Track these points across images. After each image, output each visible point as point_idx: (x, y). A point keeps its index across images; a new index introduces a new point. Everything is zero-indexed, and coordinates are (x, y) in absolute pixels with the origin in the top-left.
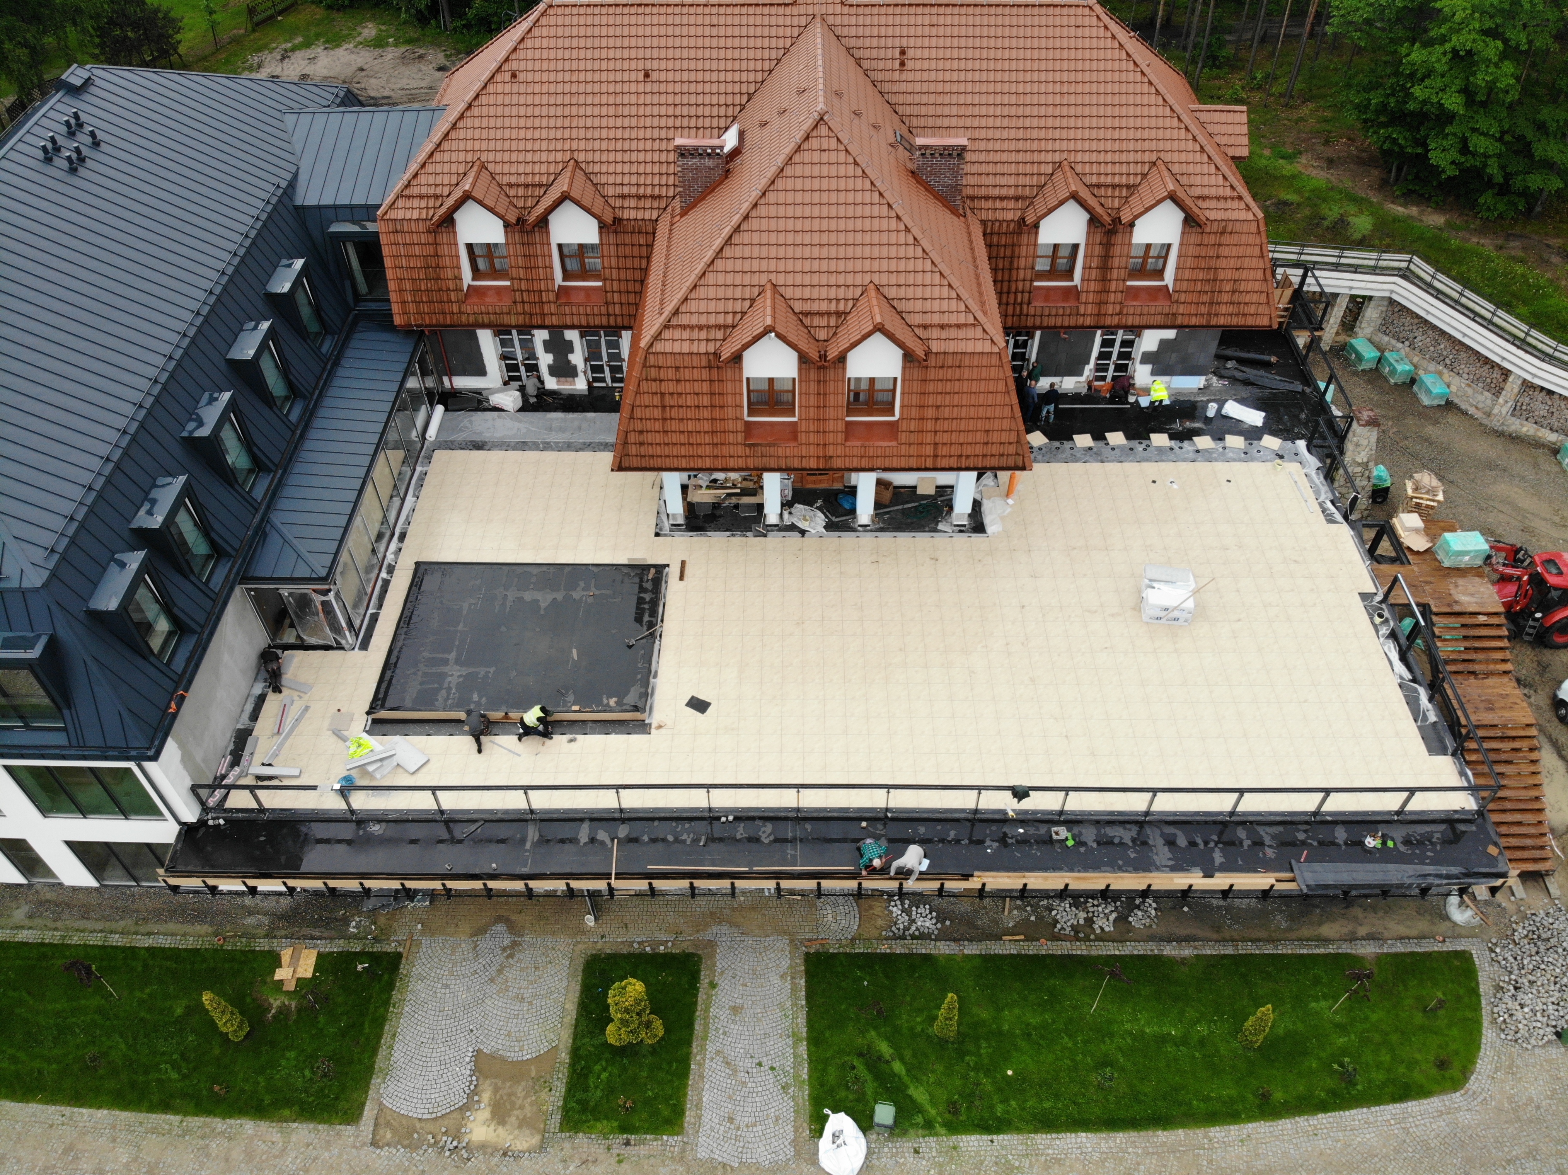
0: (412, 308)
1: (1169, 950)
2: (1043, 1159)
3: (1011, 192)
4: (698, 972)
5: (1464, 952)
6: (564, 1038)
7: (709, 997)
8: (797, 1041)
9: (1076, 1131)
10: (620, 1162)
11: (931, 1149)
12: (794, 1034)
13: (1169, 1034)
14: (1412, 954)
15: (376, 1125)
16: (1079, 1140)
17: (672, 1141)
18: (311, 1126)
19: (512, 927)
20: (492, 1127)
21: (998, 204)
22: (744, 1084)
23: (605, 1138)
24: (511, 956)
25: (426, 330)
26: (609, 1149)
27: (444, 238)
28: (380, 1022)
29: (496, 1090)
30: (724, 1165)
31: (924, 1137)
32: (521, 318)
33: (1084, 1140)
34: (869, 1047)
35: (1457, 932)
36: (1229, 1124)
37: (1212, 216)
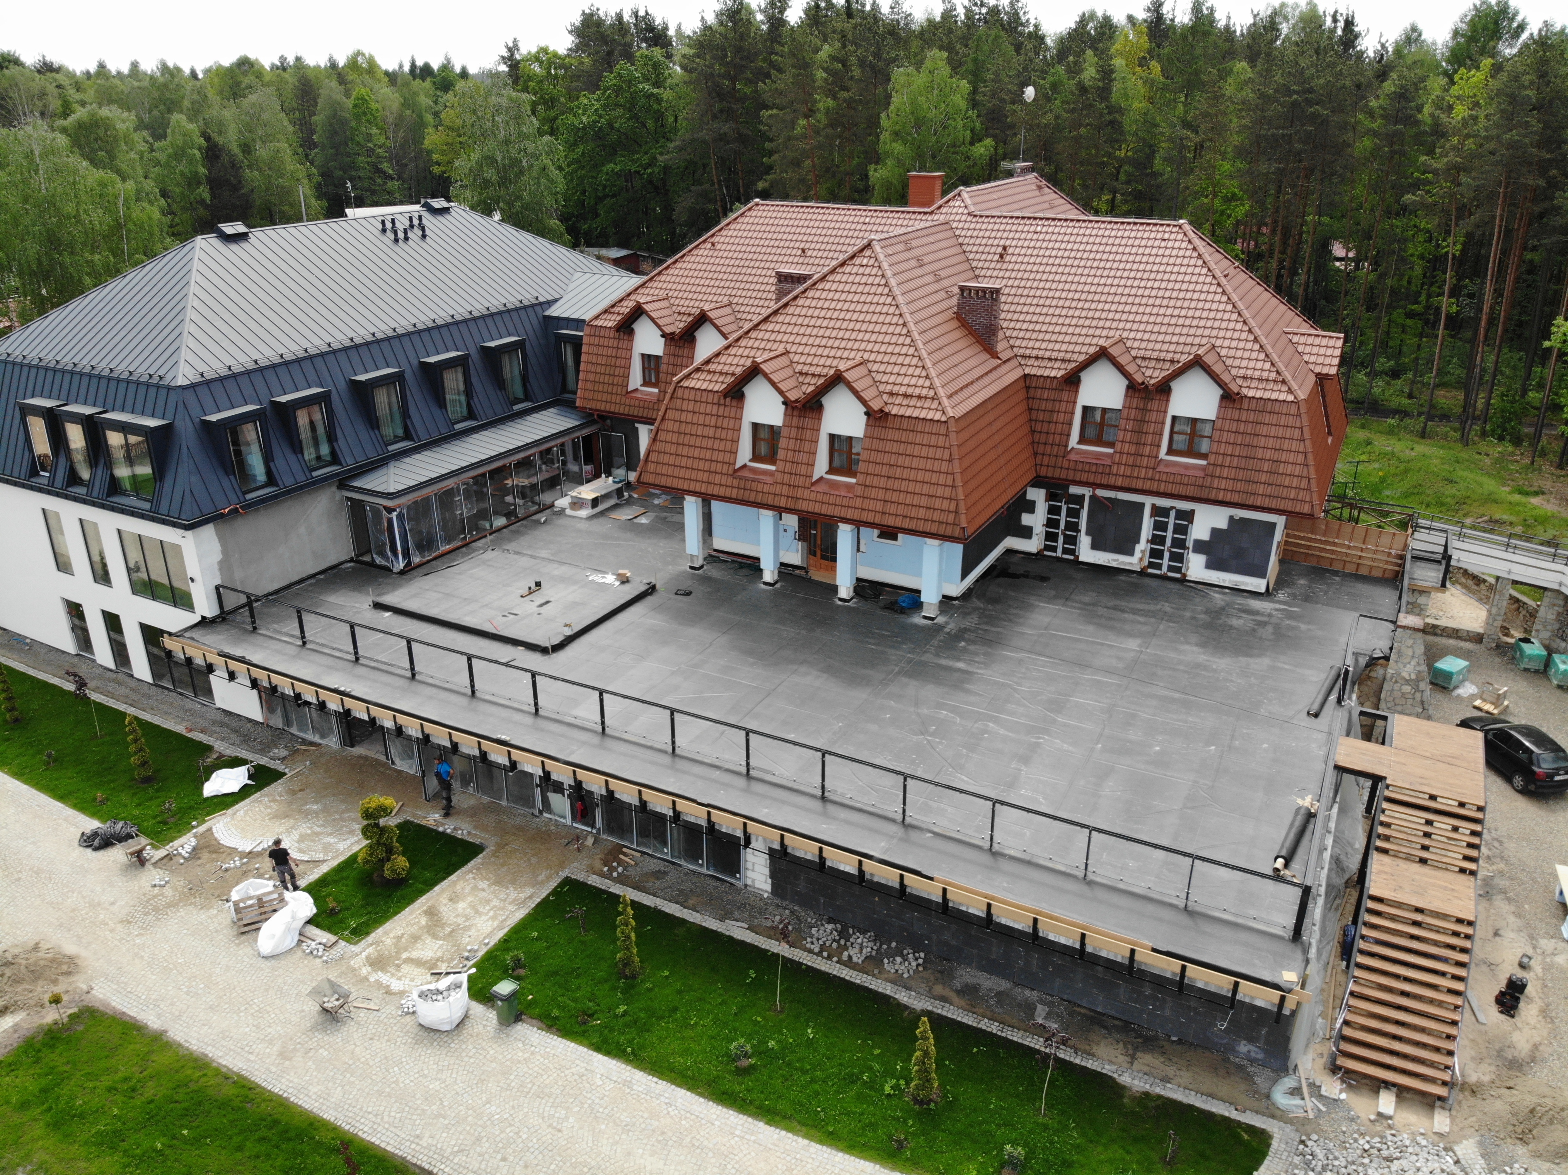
0: (590, 395)
3: (1061, 355)
5: (1263, 1129)
6: (339, 858)
8: (503, 924)
9: (678, 1086)
12: (504, 921)
16: (675, 1093)
21: (1046, 363)
25: (595, 413)
27: (626, 344)
33: (680, 1095)
35: (1275, 1113)
36: (841, 1150)
37: (1251, 393)
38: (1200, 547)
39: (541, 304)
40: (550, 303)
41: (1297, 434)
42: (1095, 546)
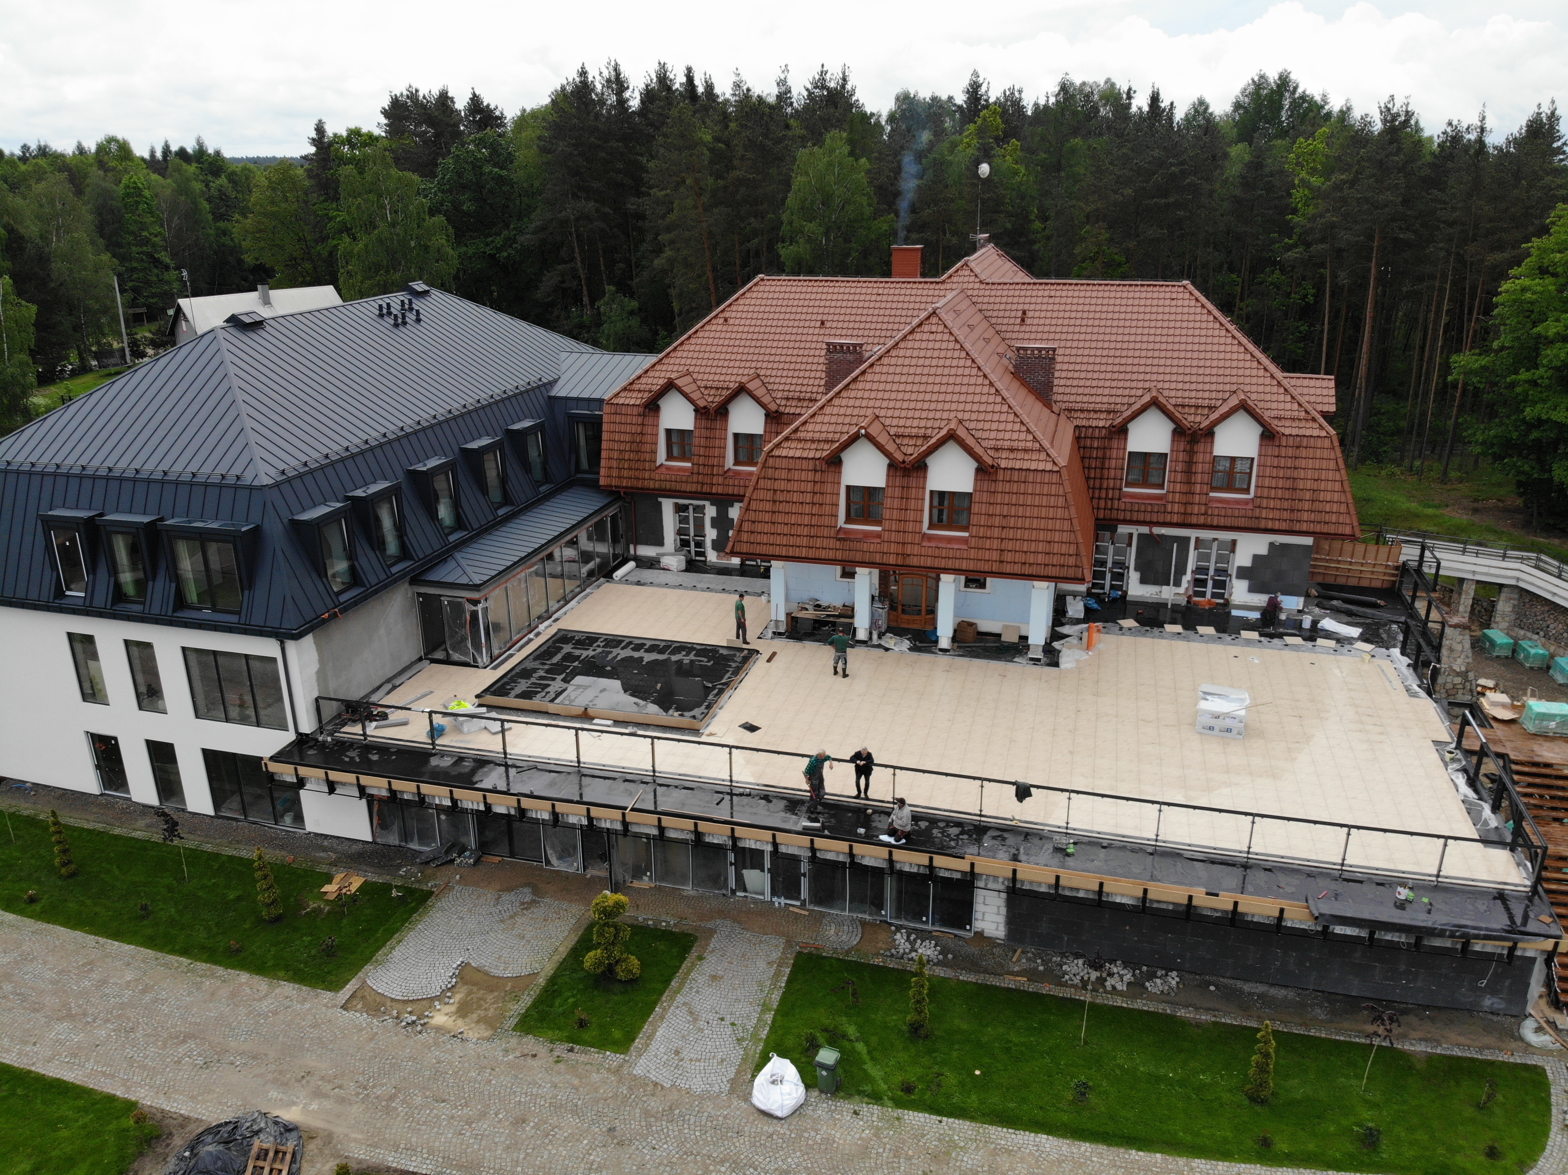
0: (615, 473)
1: (1181, 1013)
2: (993, 1146)
3: (1105, 407)
4: (691, 947)
5: (1535, 1066)
6: (549, 969)
7: (693, 965)
8: (765, 1008)
9: (1036, 1132)
10: (557, 1062)
11: (872, 1114)
12: (764, 1005)
13: (1166, 1076)
14: (1472, 1060)
15: (352, 996)
16: (1037, 1140)
17: (613, 1058)
18: (297, 986)
19: (536, 891)
20: (453, 1018)
21: (1092, 415)
22: (702, 1030)
23: (551, 1042)
24: (526, 909)
25: (622, 491)
26: (551, 1051)
27: (649, 420)
28: (390, 933)
29: (470, 993)
30: (656, 1084)
31: (868, 1104)
32: (694, 485)
33: (1044, 1141)
34: (836, 1027)
35: (1530, 1051)
36: (1218, 1160)
37: (1287, 431)
38: (1243, 573)
39: (544, 385)
40: (552, 383)
41: (1332, 465)
42: (1143, 581)
